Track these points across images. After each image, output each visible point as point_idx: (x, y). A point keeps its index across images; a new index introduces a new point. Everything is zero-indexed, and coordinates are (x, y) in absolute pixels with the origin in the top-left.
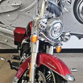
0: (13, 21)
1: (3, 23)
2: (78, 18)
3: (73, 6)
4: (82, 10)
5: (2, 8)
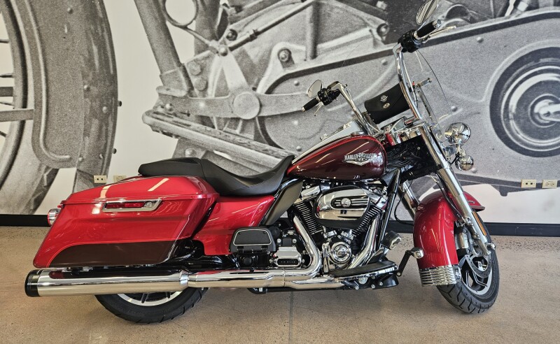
0: (308, 139)
1: (278, 143)
2: (505, 133)
3: (490, 96)
4: (517, 110)
5: (277, 102)
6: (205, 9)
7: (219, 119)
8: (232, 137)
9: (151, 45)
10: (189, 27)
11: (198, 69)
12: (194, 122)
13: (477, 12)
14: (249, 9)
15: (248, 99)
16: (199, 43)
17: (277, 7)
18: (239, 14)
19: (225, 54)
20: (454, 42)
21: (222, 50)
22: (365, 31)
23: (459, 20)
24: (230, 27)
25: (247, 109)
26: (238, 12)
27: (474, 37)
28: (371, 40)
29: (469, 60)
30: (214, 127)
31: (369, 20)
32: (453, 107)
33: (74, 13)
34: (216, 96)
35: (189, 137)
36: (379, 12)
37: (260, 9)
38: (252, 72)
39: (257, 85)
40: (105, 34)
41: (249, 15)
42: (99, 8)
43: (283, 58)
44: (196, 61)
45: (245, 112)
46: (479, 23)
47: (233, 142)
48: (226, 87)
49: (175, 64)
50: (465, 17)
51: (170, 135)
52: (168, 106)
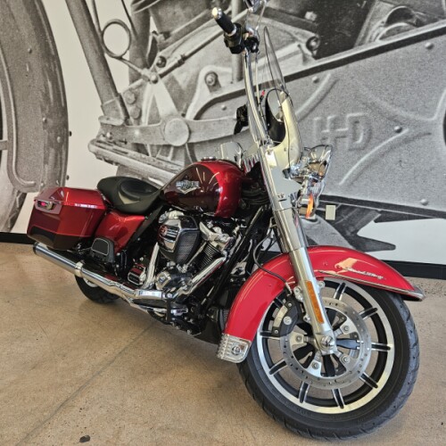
3: (443, 112)
6: (137, 38)
7: (152, 146)
8: (164, 164)
9: (93, 77)
10: (124, 57)
11: (132, 98)
12: (132, 149)
13: (424, 13)
14: (176, 35)
15: (178, 125)
16: (133, 73)
17: (203, 29)
18: (167, 40)
19: (155, 82)
20: (397, 50)
21: (153, 78)
22: (293, 47)
23: (402, 24)
24: (160, 54)
25: (177, 136)
26: (166, 38)
27: (422, 43)
28: (300, 55)
29: (416, 71)
30: (148, 155)
31: (297, 34)
32: (397, 128)
33: (33, 53)
34: (149, 124)
35: (126, 164)
36: (308, 24)
37: (187, 33)
38: (181, 98)
39: (186, 111)
40: (57, 70)
41: (177, 40)
42: (51, 46)
43: (210, 82)
44: (130, 90)
45: (176, 139)
46: (428, 26)
47: (166, 169)
48: (158, 115)
49: (113, 94)
50: (410, 21)
51: (110, 162)
52: (108, 135)
